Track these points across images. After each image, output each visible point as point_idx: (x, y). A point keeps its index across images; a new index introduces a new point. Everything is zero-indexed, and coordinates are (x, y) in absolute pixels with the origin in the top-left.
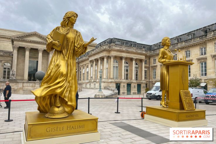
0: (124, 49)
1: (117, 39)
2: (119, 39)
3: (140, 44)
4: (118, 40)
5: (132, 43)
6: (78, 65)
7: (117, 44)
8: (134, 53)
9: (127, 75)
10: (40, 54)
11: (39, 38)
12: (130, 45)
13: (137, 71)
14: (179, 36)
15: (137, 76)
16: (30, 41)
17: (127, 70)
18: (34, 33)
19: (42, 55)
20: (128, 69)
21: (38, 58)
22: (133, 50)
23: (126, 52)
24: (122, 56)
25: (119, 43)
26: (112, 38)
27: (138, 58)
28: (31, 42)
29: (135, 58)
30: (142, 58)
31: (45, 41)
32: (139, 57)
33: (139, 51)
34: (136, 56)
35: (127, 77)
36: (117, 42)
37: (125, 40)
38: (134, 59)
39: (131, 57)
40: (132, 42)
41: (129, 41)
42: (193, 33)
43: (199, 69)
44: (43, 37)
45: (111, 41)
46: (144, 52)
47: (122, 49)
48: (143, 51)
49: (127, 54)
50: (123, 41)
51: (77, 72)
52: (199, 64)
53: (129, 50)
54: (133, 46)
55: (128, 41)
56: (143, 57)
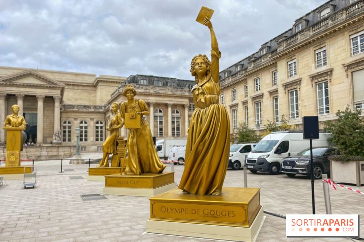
0: (152, 91)
1: (142, 76)
2: (146, 76)
3: (183, 80)
4: (143, 78)
5: (167, 81)
6: (104, 117)
7: (142, 83)
8: (168, 96)
9: (161, 129)
10: (40, 104)
11: (36, 78)
12: (164, 84)
13: (179, 122)
14: (230, 68)
15: (179, 130)
16: (22, 84)
17: (161, 123)
18: (29, 73)
19: (44, 105)
20: (163, 121)
21: (36, 109)
22: (168, 91)
23: (154, 95)
24: (149, 101)
25: (145, 81)
26: (135, 75)
27: (176, 103)
28: (24, 86)
29: (172, 103)
30: (184, 103)
31: (46, 84)
32: (177, 101)
33: (178, 93)
34: (173, 99)
35: (162, 132)
36: (142, 81)
37: (157, 77)
38: (169, 105)
39: (163, 102)
40: (168, 78)
41: (163, 78)
42: (242, 63)
43: (244, 117)
44: (42, 77)
45: (134, 80)
46: (187, 94)
47: (148, 91)
48: (186, 91)
49: (157, 98)
50: (152, 79)
51: (104, 128)
52: (244, 110)
53: (160, 92)
54: (169, 85)
55: (161, 78)
56: (186, 102)
